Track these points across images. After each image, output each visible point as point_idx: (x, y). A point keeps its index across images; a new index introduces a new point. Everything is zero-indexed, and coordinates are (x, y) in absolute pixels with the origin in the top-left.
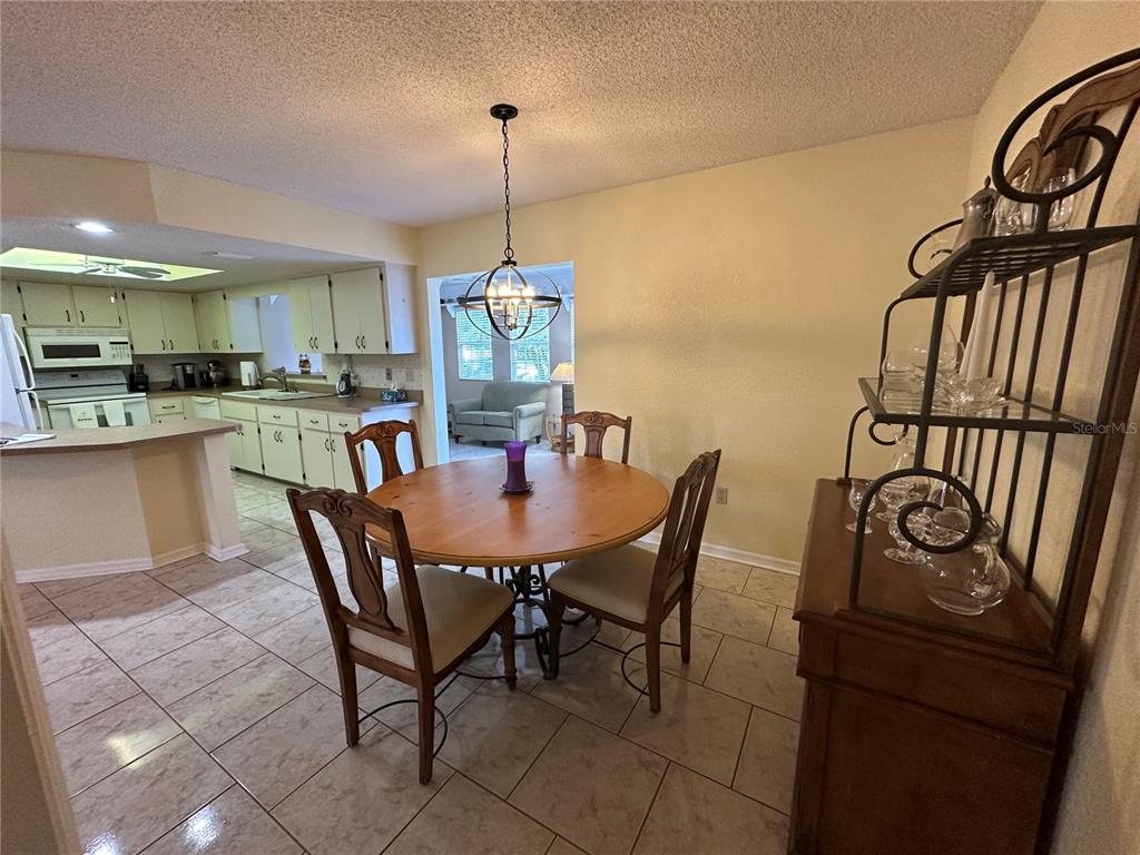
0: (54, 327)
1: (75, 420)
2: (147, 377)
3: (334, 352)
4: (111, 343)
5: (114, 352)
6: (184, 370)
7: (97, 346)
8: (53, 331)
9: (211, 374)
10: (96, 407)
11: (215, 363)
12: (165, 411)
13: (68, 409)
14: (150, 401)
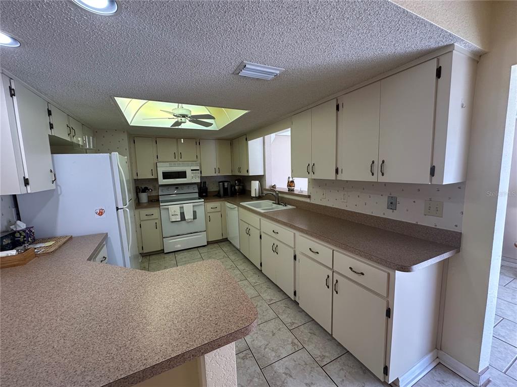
0: (168, 162)
1: (171, 215)
2: (207, 189)
3: (334, 178)
4: (192, 170)
5: (193, 175)
6: (224, 185)
7: (185, 172)
8: (168, 164)
9: (236, 187)
10: (180, 208)
11: (239, 181)
12: (213, 210)
13: (168, 209)
14: (206, 204)
